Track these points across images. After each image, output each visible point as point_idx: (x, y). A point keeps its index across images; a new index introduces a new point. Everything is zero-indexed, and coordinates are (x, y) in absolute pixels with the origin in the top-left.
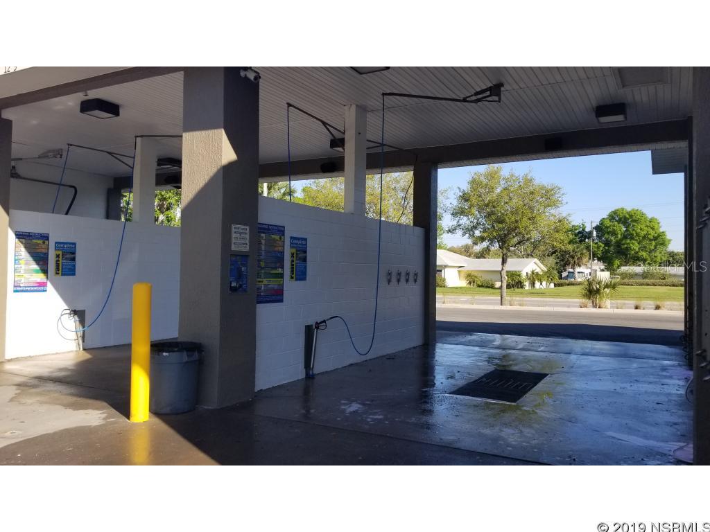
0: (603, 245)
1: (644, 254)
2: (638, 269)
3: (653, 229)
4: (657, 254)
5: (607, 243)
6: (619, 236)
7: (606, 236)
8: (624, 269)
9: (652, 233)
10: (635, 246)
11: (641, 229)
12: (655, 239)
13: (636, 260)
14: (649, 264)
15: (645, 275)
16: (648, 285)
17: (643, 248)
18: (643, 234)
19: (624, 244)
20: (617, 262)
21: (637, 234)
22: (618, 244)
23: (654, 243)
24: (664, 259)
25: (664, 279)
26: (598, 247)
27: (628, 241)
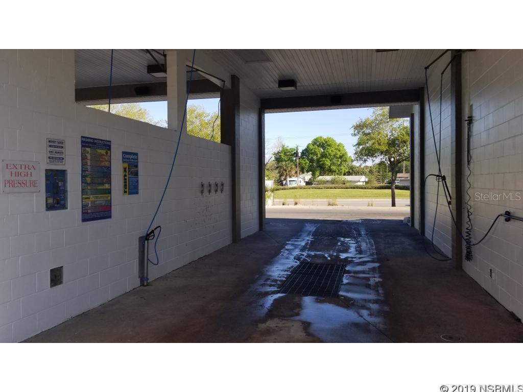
0: (308, 162)
1: (333, 168)
2: (328, 178)
3: (339, 151)
4: (342, 167)
5: (312, 161)
6: (319, 156)
7: (311, 156)
8: (321, 177)
9: (339, 154)
10: (328, 162)
11: (332, 151)
12: (341, 157)
13: (330, 171)
14: (338, 174)
15: (332, 182)
16: (331, 188)
17: (333, 164)
18: (333, 154)
19: (321, 161)
20: (317, 173)
21: (329, 154)
22: (318, 161)
23: (340, 160)
24: (347, 171)
25: (344, 184)
26: (306, 164)
27: (324, 159)
